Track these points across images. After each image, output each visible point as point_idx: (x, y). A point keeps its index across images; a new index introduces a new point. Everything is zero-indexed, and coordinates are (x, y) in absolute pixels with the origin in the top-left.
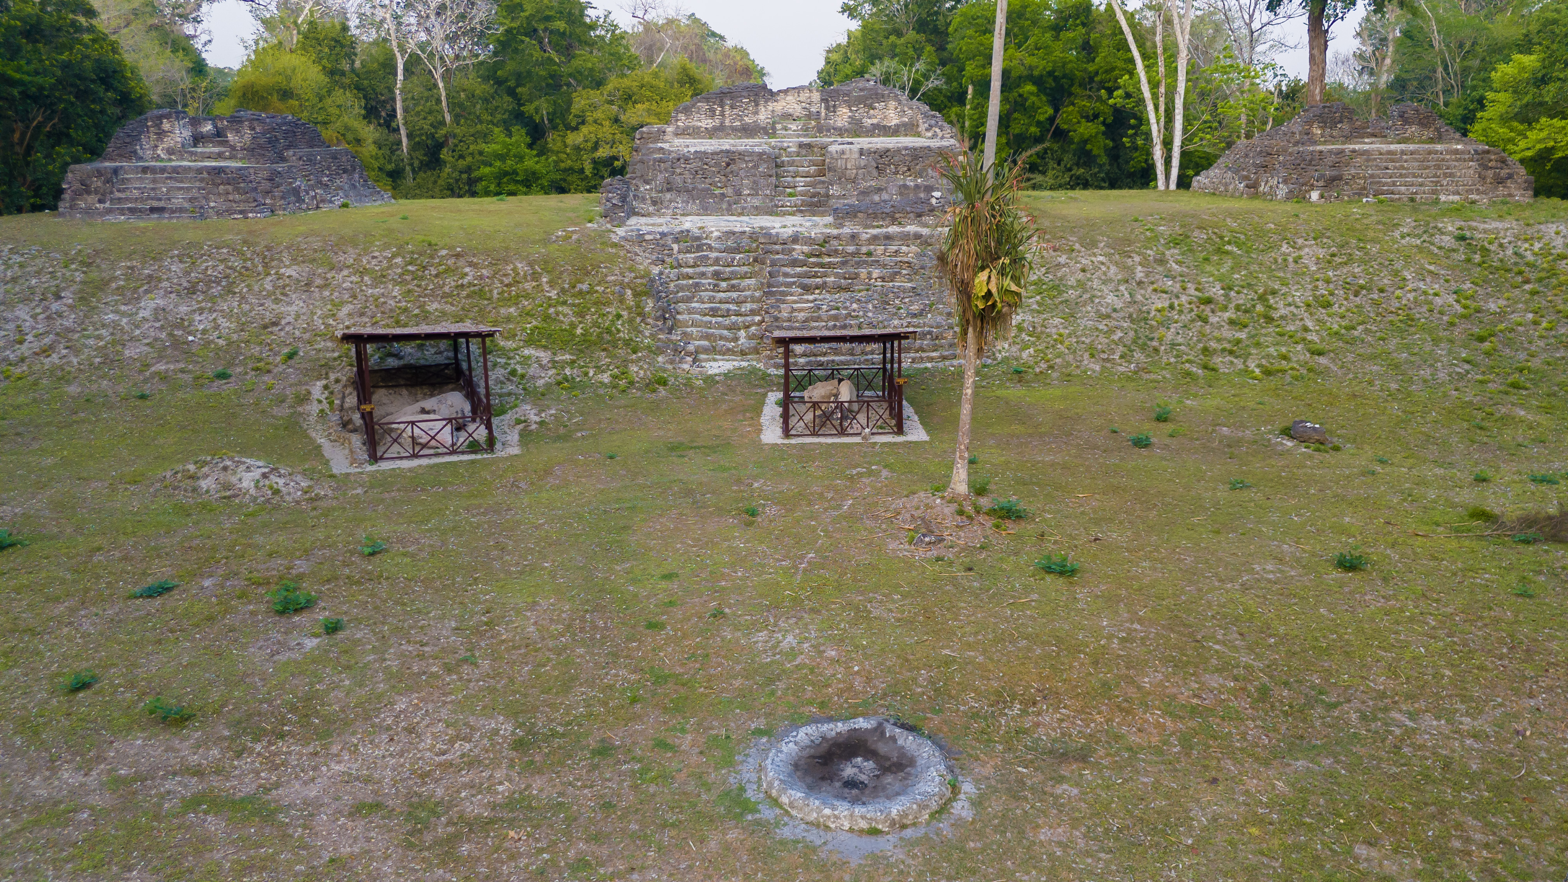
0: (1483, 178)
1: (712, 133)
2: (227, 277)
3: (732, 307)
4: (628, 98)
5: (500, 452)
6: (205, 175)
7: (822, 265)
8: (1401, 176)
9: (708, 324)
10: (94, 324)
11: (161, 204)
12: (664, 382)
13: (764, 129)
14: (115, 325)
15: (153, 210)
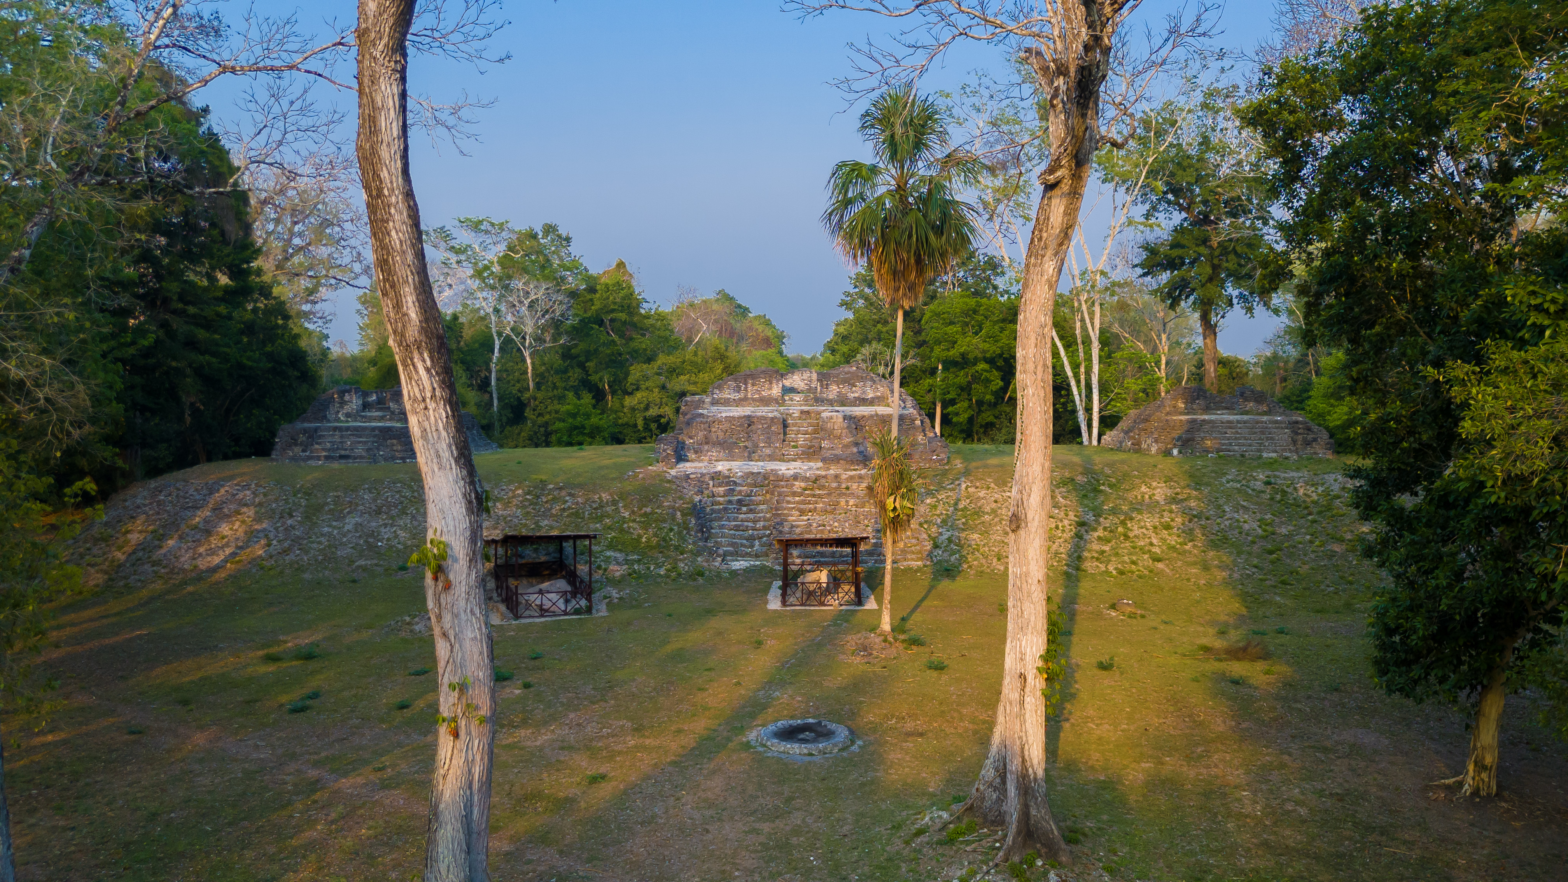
0: (1294, 442)
1: (738, 403)
2: (402, 503)
3: (750, 524)
4: (673, 371)
5: (595, 614)
6: (377, 432)
7: (814, 496)
8: (1236, 438)
9: (733, 536)
10: (316, 534)
11: (347, 453)
12: (701, 574)
13: (776, 400)
14: (330, 534)
15: (342, 457)
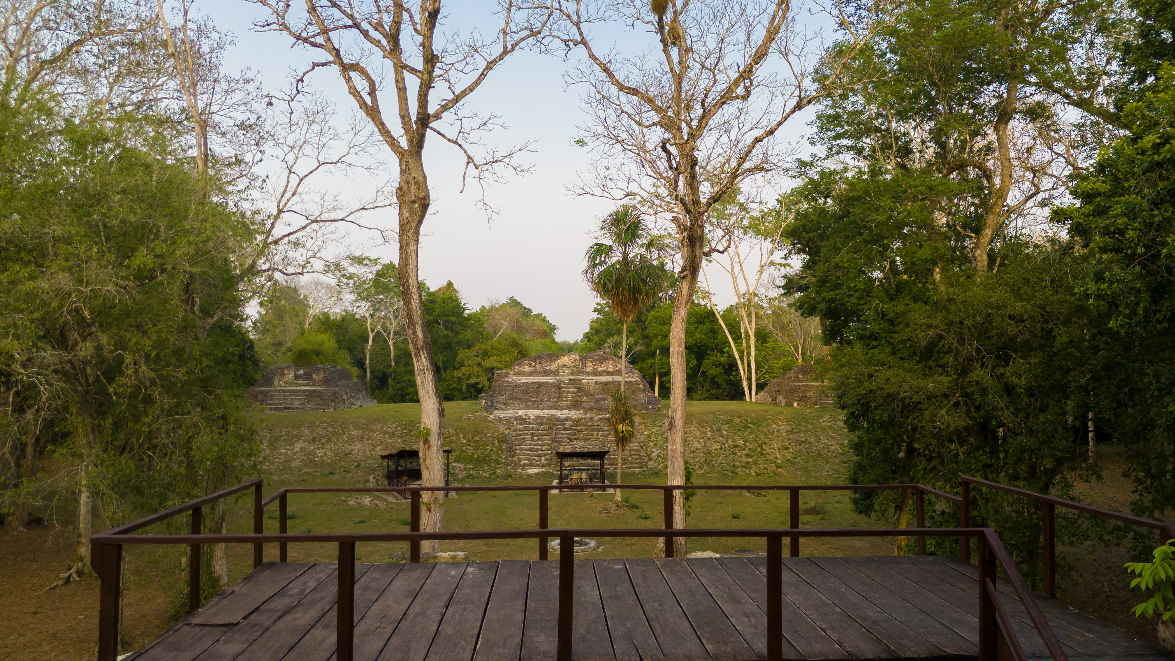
1: (530, 374)
3: (539, 447)
5: (450, 497)
6: (304, 393)
7: (577, 430)
9: (529, 455)
13: (554, 372)
